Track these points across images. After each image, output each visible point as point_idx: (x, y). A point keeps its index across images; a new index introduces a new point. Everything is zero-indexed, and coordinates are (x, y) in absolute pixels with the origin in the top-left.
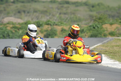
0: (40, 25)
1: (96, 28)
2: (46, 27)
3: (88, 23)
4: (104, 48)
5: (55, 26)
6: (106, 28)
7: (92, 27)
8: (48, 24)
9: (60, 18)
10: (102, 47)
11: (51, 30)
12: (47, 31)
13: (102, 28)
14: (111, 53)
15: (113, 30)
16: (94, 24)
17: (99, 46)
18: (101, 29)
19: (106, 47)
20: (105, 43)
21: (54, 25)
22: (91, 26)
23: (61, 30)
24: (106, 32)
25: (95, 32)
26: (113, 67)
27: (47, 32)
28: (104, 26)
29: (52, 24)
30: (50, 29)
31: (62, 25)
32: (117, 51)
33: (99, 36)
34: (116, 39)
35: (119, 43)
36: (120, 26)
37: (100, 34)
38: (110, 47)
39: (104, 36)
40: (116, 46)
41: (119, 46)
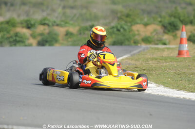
0: (31, 24)
1: (122, 30)
2: (40, 29)
3: (110, 23)
4: (133, 62)
5: (56, 28)
6: (138, 31)
7: (115, 29)
8: (44, 24)
9: (64, 14)
10: (129, 61)
11: (49, 33)
12: (42, 34)
13: (132, 30)
14: (144, 70)
15: (148, 34)
17: (126, 59)
18: (130, 32)
19: (136, 60)
20: (134, 54)
21: (53, 25)
22: (113, 28)
23: (65, 33)
24: (137, 37)
25: (120, 37)
27: (43, 36)
28: (135, 28)
29: (50, 24)
30: (47, 31)
31: (67, 25)
32: (154, 67)
33: (127, 43)
34: (152, 48)
35: (157, 55)
36: (159, 28)
37: (128, 40)
38: (143, 61)
39: (135, 43)
40: (152, 59)
41: (156, 59)
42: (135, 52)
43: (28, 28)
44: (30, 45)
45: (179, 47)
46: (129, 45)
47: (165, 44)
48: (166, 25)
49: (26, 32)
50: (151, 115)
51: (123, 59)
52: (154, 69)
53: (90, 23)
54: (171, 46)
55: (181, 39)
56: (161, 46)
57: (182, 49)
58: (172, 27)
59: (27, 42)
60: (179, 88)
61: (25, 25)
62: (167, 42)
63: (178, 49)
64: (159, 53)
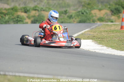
0: (27, 10)
1: (85, 13)
2: (33, 13)
3: (77, 9)
4: (92, 33)
5: (43, 12)
6: (95, 14)
7: (81, 13)
8: (35, 10)
9: (48, 3)
10: (90, 33)
11: (38, 16)
12: (34, 16)
13: (91, 13)
14: (99, 38)
15: (102, 16)
17: (88, 31)
18: (90, 14)
19: (94, 32)
20: (93, 28)
21: (41, 11)
22: (79, 12)
24: (94, 18)
25: (84, 18)
26: (100, 52)
27: (35, 18)
28: (93, 12)
29: (39, 10)
30: (37, 14)
31: (50, 10)
32: (106, 37)
33: (88, 21)
34: (104, 25)
35: (107, 29)
36: (108, 12)
37: (89, 19)
38: (98, 32)
39: (93, 21)
40: (104, 31)
41: (107, 31)
43: (26, 12)
44: (27, 23)
45: (122, 24)
46: (89, 23)
47: (112, 22)
48: (113, 10)
49: (24, 15)
50: (103, 66)
53: (64, 9)
54: (116, 23)
55: (123, 19)
56: (110, 23)
58: (117, 11)
59: (25, 21)
60: (121, 50)
61: (23, 10)
62: (114, 20)
63: (120, 25)
64: (109, 27)
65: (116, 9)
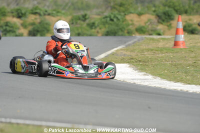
0: (22, 14)
1: (115, 20)
2: (31, 18)
3: (103, 13)
4: (128, 53)
5: (47, 17)
6: (132, 21)
7: (108, 19)
8: (35, 13)
9: (55, 3)
10: (124, 52)
11: (40, 23)
12: (33, 24)
13: (125, 20)
14: (140, 61)
15: (142, 24)
16: (112, 13)
17: (121, 50)
18: (123, 22)
19: (132, 51)
20: (129, 45)
21: (45, 15)
22: (106, 17)
24: (130, 27)
25: (114, 27)
26: (142, 83)
27: (34, 26)
28: (128, 17)
29: (42, 13)
30: (38, 21)
31: (59, 14)
32: (150, 58)
33: (120, 33)
34: (147, 39)
35: (152, 45)
36: (153, 18)
37: (122, 30)
38: (139, 52)
39: (128, 33)
40: (148, 50)
41: (152, 50)
42: (130, 42)
43: (19, 17)
44: (21, 35)
45: (176, 38)
46: (122, 35)
47: (159, 34)
48: (160, 15)
49: (16, 21)
50: (149, 108)
51: (118, 50)
52: (149, 60)
53: (82, 13)
54: (166, 37)
55: (177, 30)
56: (155, 37)
57: (177, 40)
58: (167, 17)
59: (18, 32)
60: (176, 80)
61: (15, 14)
62: (161, 32)
63: (173, 39)
64: (154, 43)
65: (164, 13)
